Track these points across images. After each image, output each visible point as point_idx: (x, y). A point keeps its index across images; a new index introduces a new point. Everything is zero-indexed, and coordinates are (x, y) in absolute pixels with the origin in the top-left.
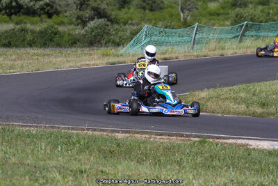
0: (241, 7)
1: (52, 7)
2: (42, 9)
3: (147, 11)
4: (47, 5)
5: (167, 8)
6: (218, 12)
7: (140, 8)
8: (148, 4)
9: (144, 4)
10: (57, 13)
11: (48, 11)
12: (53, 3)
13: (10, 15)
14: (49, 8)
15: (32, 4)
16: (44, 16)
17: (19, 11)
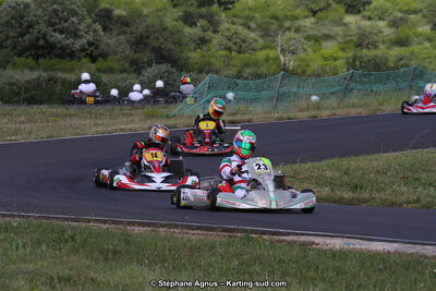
0: (369, 48)
1: (97, 47)
2: (83, 50)
3: (233, 53)
4: (90, 44)
5: (261, 49)
6: (335, 55)
7: (225, 49)
8: (235, 44)
9: (230, 44)
10: (104, 56)
11: (92, 52)
12: (100, 41)
13: (37, 58)
14: (93, 48)
15: (68, 42)
16: (85, 60)
17: (49, 53)
